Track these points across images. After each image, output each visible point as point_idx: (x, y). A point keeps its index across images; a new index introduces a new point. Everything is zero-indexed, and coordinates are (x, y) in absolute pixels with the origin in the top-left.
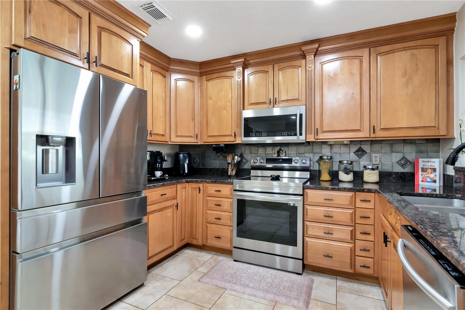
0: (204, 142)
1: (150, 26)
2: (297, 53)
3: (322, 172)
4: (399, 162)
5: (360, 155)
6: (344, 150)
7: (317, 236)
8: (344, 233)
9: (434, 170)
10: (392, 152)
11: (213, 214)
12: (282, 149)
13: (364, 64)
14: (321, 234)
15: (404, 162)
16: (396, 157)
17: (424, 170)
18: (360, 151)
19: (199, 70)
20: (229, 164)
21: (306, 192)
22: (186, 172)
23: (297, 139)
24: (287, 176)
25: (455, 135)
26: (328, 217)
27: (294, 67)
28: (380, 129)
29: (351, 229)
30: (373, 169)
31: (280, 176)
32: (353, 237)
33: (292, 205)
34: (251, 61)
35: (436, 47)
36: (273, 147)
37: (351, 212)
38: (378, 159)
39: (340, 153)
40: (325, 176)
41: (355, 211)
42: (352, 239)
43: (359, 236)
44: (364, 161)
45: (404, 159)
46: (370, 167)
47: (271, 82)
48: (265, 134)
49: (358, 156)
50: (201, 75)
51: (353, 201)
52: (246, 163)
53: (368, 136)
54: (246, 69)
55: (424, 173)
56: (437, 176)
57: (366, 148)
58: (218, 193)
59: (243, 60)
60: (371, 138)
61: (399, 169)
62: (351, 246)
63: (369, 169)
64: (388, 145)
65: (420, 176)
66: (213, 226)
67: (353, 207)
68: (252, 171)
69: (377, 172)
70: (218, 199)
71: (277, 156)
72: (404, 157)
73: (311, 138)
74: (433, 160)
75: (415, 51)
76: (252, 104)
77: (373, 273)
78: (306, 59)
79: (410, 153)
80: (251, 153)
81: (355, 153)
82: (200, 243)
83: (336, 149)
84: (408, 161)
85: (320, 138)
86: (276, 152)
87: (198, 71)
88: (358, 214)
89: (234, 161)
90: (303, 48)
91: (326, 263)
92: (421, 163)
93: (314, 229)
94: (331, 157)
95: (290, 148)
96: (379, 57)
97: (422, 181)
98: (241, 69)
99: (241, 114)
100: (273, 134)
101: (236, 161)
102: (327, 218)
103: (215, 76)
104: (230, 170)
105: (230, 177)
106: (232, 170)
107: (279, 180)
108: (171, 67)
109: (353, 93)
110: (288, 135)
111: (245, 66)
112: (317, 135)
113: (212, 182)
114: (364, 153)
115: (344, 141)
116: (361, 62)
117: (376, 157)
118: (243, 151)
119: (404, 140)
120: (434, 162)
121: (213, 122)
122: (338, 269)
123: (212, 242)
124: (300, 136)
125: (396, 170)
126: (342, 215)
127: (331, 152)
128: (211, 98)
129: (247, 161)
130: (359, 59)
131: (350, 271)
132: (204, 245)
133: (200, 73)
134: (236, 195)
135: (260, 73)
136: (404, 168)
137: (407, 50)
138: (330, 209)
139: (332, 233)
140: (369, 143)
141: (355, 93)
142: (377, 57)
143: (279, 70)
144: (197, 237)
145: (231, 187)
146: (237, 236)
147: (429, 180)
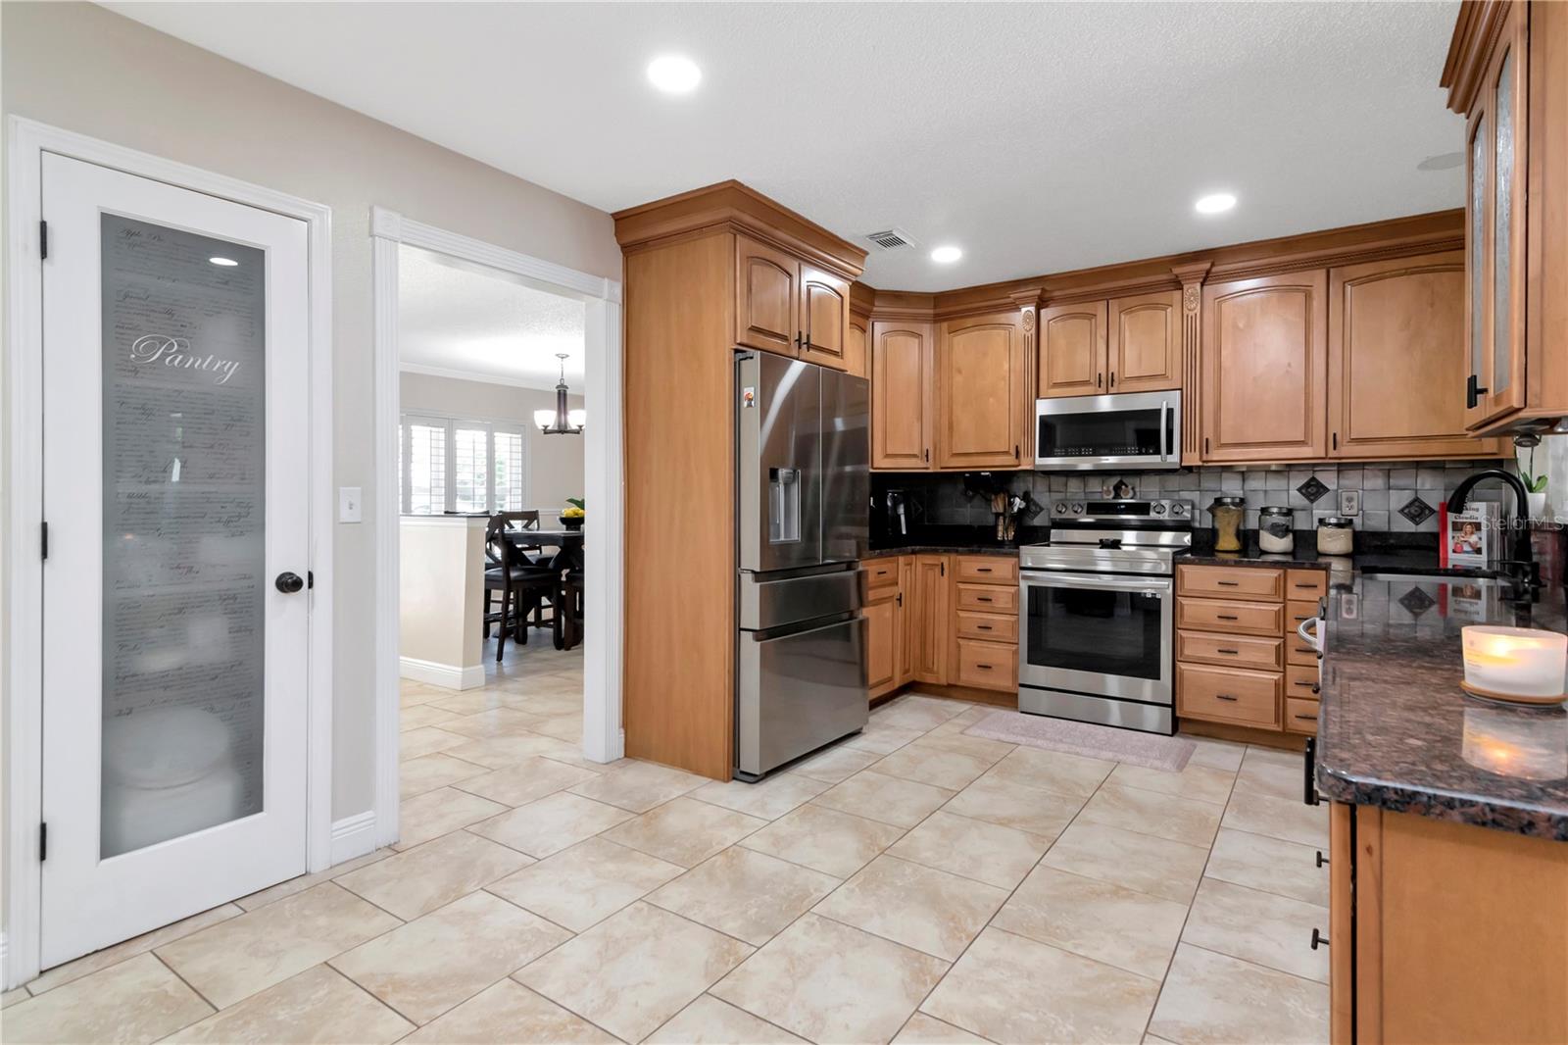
0: (942, 468)
1: (867, 253)
2: (1164, 277)
3: (1221, 533)
4: (1406, 511)
5: (1313, 495)
6: (1273, 483)
7: (1203, 658)
8: (1262, 650)
9: (1477, 527)
10: (1390, 488)
11: (971, 619)
12: (1125, 481)
13: (1315, 303)
14: (1212, 654)
15: (1417, 510)
16: (1400, 499)
18: (1313, 485)
19: (933, 309)
20: (997, 515)
21: (1181, 570)
22: (904, 532)
23: (1160, 461)
24: (1135, 542)
26: (1228, 618)
27: (1155, 306)
28: (1348, 439)
29: (1277, 643)
30: (1339, 525)
31: (1122, 542)
32: (1282, 660)
33: (1149, 596)
34: (1056, 294)
36: (1104, 478)
37: (1277, 608)
38: (1355, 504)
39: (1266, 491)
40: (1228, 542)
41: (1285, 608)
42: (1278, 662)
43: (1293, 657)
44: (1322, 509)
45: (1417, 504)
46: (1333, 521)
47: (1102, 337)
48: (1089, 451)
49: (1307, 496)
50: (937, 319)
51: (1281, 587)
52: (1036, 514)
53: (1323, 455)
54: (1042, 308)
55: (1458, 534)
56: (1483, 540)
57: (1328, 479)
58: (983, 574)
59: (1039, 292)
60: (1330, 458)
61: (1405, 526)
62: (1276, 677)
63: (1330, 524)
64: (1380, 474)
65: (1451, 539)
66: (972, 643)
67: (1281, 600)
68: (1053, 531)
69: (1348, 531)
70: (984, 587)
71: (1114, 498)
72: (1417, 499)
73: (1193, 459)
74: (1476, 506)
75: (1432, 276)
76: (1056, 385)
78: (1182, 289)
79: (1429, 487)
80: (1050, 491)
81: (1299, 490)
82: (943, 681)
83: (1256, 483)
84: (1427, 507)
85: (1215, 458)
86: (1111, 488)
87: (931, 311)
88: (1291, 614)
90: (1177, 269)
91: (1223, 713)
93: (1197, 645)
94: (1243, 500)
95: (1145, 479)
96: (1349, 288)
97: (1454, 551)
98: (1032, 309)
99: (1032, 409)
100: (1106, 451)
101: (1016, 510)
102: (1224, 622)
103: (970, 322)
104: (1000, 528)
105: (1001, 545)
106: (1006, 530)
107: (1120, 548)
108: (875, 309)
109: (1289, 365)
110: (1140, 453)
111: (1042, 303)
112: (1207, 452)
113: (972, 553)
114: (1322, 490)
116: (1308, 297)
117: (1350, 499)
118: (1031, 486)
119: (1417, 462)
120: (1477, 510)
121: (965, 421)
122: (1249, 726)
123: (970, 677)
124: (1169, 456)
125: (1395, 529)
126: (1258, 615)
127: (1243, 489)
128: (960, 372)
129: (1042, 509)
130: (1304, 291)
131: (1274, 727)
132: (950, 686)
133: (936, 315)
134: (1025, 578)
135: (1075, 318)
136: (1417, 524)
137: (1412, 273)
138: (1233, 604)
139: (1236, 653)
140: (1335, 468)
141: (1293, 365)
142: (1344, 287)
143: (1120, 312)
144: (935, 668)
145: (1013, 562)
146: (1028, 663)
147: (1467, 548)
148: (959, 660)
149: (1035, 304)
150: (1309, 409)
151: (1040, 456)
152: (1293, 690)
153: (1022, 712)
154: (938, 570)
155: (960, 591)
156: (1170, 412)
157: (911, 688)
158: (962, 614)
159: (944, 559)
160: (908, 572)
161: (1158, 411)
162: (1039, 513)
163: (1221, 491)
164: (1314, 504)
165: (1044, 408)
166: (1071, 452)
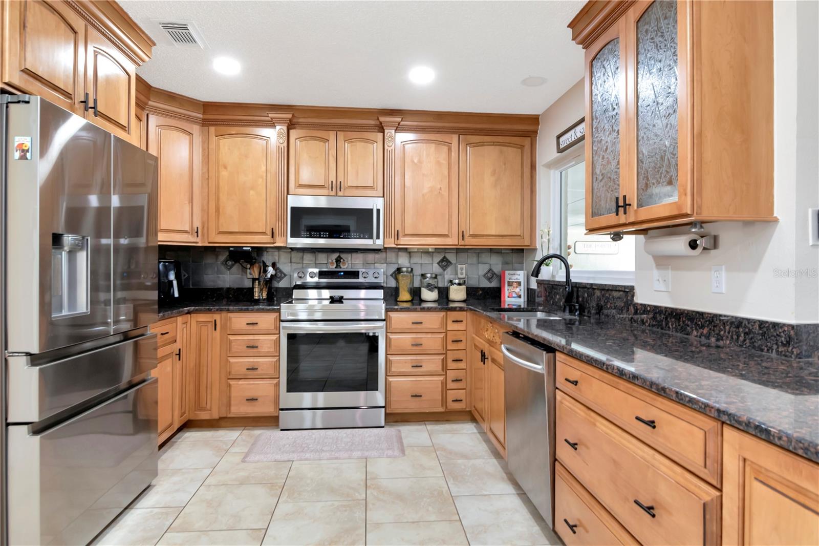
0: (209, 243)
1: (154, 44)
2: (372, 122)
3: (401, 290)
4: (486, 276)
5: (445, 266)
6: (426, 260)
7: (403, 372)
8: (432, 364)
9: (519, 284)
10: (479, 263)
11: (240, 363)
12: (342, 256)
13: (453, 154)
14: (408, 369)
15: (491, 275)
16: (483, 269)
17: (510, 284)
18: (445, 261)
19: (203, 114)
20: (254, 280)
21: (390, 316)
22: (176, 295)
23: (372, 243)
25: (537, 246)
26: (418, 345)
27: (366, 140)
28: (468, 235)
29: (442, 358)
30: (459, 284)
31: (344, 298)
32: (445, 368)
33: (371, 334)
34: (301, 120)
35: (522, 147)
36: (329, 254)
37: (442, 336)
38: (464, 271)
39: (421, 264)
40: (405, 295)
41: (446, 335)
42: (443, 370)
43: (451, 365)
44: (448, 275)
45: (490, 271)
46: (457, 281)
47: (333, 157)
48: (326, 235)
49: (442, 267)
50: (205, 123)
51: (444, 323)
52: (281, 279)
53: (457, 243)
54: (291, 129)
55: (510, 288)
56: (521, 290)
57: (451, 257)
58: (251, 327)
59: (290, 116)
60: (460, 245)
61: (485, 284)
62: (442, 379)
63: (455, 284)
64: (474, 255)
65: (506, 291)
66: (241, 382)
67: (444, 331)
68: (294, 291)
69: (463, 287)
70: (251, 337)
71: (336, 268)
72: (490, 270)
73: (391, 244)
74: (519, 272)
75: (504, 148)
76: (301, 186)
77: (464, 407)
78: (384, 132)
79: (496, 263)
80: (291, 262)
81: (438, 263)
82: (216, 416)
83: (416, 259)
84: (495, 274)
85: (401, 243)
86: (334, 261)
87: (201, 116)
88: (449, 340)
89: (266, 276)
90: (382, 119)
91: (413, 406)
92: (509, 276)
93: (399, 364)
94: (412, 269)
95: (355, 255)
96: (468, 148)
97: (508, 297)
98: (285, 128)
99: (286, 201)
100: (338, 236)
101: (269, 276)
102: (415, 348)
103: (234, 130)
104: (256, 290)
105: (257, 302)
106: (261, 290)
107: (342, 302)
108: (150, 103)
109: (441, 188)
110: (360, 238)
111: (291, 126)
112: (398, 239)
113: (241, 311)
114: (449, 264)
115: (428, 249)
116: (450, 150)
117: (462, 269)
118: (277, 258)
119: (491, 249)
121: (230, 207)
122: (427, 411)
123: (240, 409)
124: (377, 240)
125: (482, 285)
126: (432, 342)
127: (410, 263)
128: (225, 167)
129: (285, 275)
130: (448, 146)
131: (441, 410)
132: (221, 418)
133: (204, 120)
134: (284, 328)
135: (315, 140)
136: (491, 282)
137: (496, 145)
138: (419, 336)
139: (421, 366)
140: (455, 251)
141: (442, 189)
142: (466, 147)
143: (345, 141)
144: (208, 407)
145: (275, 316)
146: (288, 391)
147: (514, 295)
148: (230, 397)
149: (287, 125)
150: (450, 216)
151: (291, 237)
152: (451, 385)
153: (282, 430)
154: (211, 326)
155: (230, 342)
156: (378, 211)
157: (188, 425)
158: (232, 360)
159: (217, 317)
160: (185, 329)
161: (372, 210)
162: (283, 278)
163: (398, 263)
164: (445, 272)
165: (294, 201)
166: (314, 235)
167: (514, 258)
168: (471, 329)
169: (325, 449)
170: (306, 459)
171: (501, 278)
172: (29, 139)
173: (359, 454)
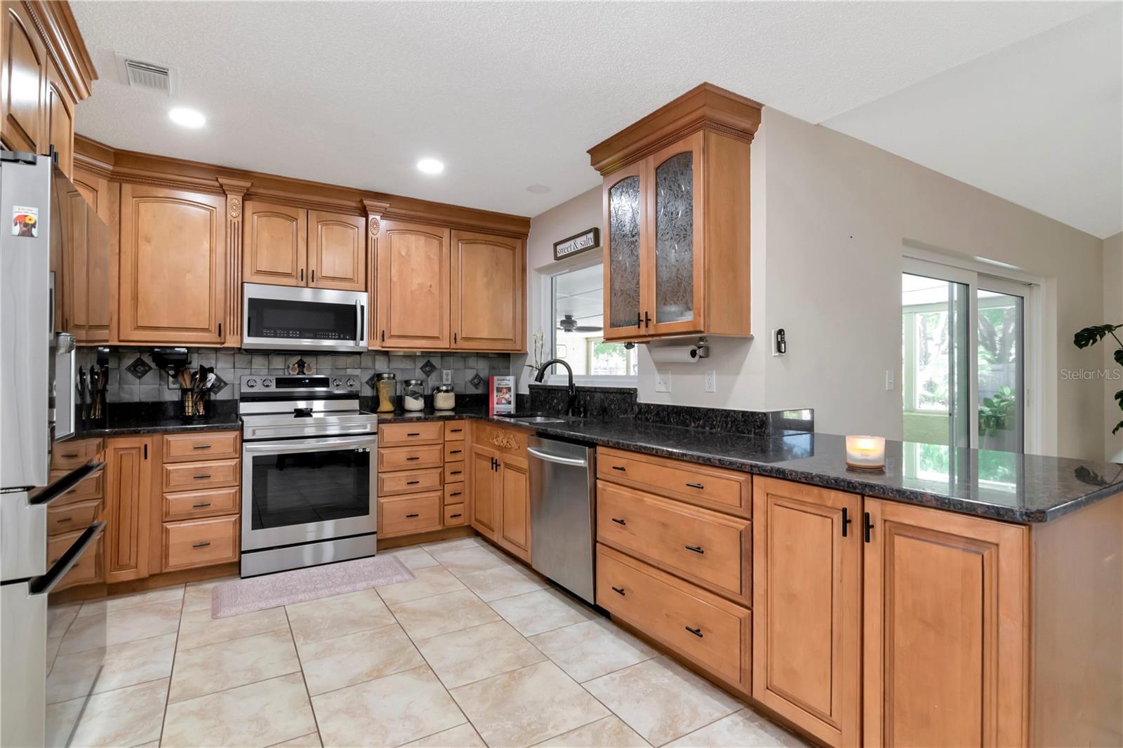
1: (96, 78)
2: (354, 204)
3: (381, 398)
4: (473, 381)
5: (429, 371)
6: (407, 365)
7: (396, 491)
8: (429, 479)
9: (509, 389)
10: (465, 368)
11: (180, 499)
12: (307, 360)
13: (444, 249)
14: (402, 486)
15: (478, 380)
16: (470, 374)
17: (499, 390)
18: (428, 366)
19: (114, 166)
20: (185, 391)
21: (382, 428)
23: (355, 345)
24: (323, 410)
25: (528, 350)
26: (412, 459)
27: (345, 224)
28: (461, 338)
29: (440, 471)
30: (447, 391)
32: (443, 482)
33: (361, 451)
34: (262, 191)
35: (514, 248)
36: (287, 357)
37: (439, 448)
38: (450, 377)
39: (402, 369)
40: (386, 405)
41: (444, 446)
42: (440, 484)
43: (449, 478)
44: (432, 381)
45: (477, 377)
46: (444, 388)
47: (303, 239)
48: (296, 334)
49: (425, 373)
51: (443, 432)
52: (220, 388)
53: (446, 347)
54: (246, 200)
55: (499, 394)
56: (511, 396)
57: (436, 362)
58: (200, 451)
59: (247, 184)
60: (449, 349)
61: (472, 390)
62: (439, 494)
63: (442, 390)
64: (461, 359)
65: (495, 397)
66: (184, 524)
67: (442, 442)
68: (241, 404)
69: (452, 395)
70: (199, 464)
71: (298, 374)
72: (477, 375)
73: (375, 345)
74: (508, 378)
75: (496, 248)
76: (259, 272)
77: (463, 522)
78: (367, 218)
79: (482, 368)
80: (234, 368)
81: (421, 368)
83: (397, 364)
84: (482, 379)
85: (387, 345)
86: (296, 365)
87: (110, 168)
88: (447, 451)
89: (204, 385)
90: (366, 202)
91: (408, 528)
92: (496, 381)
93: (395, 482)
94: (394, 375)
95: (322, 359)
96: (460, 244)
97: (497, 404)
98: (239, 199)
99: (239, 291)
100: (311, 335)
101: (209, 385)
102: (410, 463)
103: (162, 192)
104: (188, 404)
105: (189, 420)
106: (195, 404)
107: (311, 416)
109: (431, 286)
110: (340, 339)
111: (247, 196)
112: (383, 341)
113: (184, 431)
114: (433, 369)
115: (416, 352)
116: (441, 245)
117: (447, 375)
118: (214, 362)
119: (477, 353)
120: (509, 380)
121: (154, 294)
122: (423, 532)
123: (177, 561)
124: (361, 342)
125: (468, 393)
126: (429, 456)
127: (389, 367)
128: (148, 240)
129: (226, 384)
130: (439, 240)
131: (439, 528)
132: (152, 576)
133: (113, 173)
134: (248, 450)
135: (278, 217)
136: (477, 389)
137: (489, 244)
138: (414, 448)
139: (418, 482)
140: (440, 355)
141: (433, 286)
142: (458, 244)
143: (318, 222)
144: (133, 563)
145: (234, 436)
146: (253, 529)
147: (504, 401)
148: (167, 546)
149: (243, 195)
150: (441, 318)
151: (249, 335)
152: (448, 500)
153: (246, 577)
154: (139, 453)
155: (168, 472)
156: (362, 307)
158: (170, 497)
159: (147, 440)
161: (355, 307)
162: (222, 388)
163: (375, 369)
164: (429, 378)
165: (252, 292)
166: (280, 333)
167: (500, 364)
168: (469, 438)
169: (319, 586)
170: (301, 601)
171: (487, 384)
172: (35, 210)
173: (364, 584)
